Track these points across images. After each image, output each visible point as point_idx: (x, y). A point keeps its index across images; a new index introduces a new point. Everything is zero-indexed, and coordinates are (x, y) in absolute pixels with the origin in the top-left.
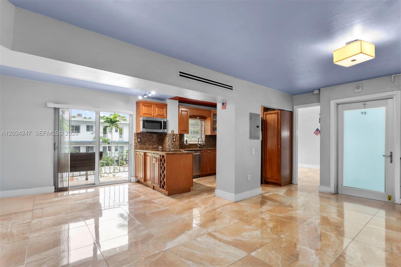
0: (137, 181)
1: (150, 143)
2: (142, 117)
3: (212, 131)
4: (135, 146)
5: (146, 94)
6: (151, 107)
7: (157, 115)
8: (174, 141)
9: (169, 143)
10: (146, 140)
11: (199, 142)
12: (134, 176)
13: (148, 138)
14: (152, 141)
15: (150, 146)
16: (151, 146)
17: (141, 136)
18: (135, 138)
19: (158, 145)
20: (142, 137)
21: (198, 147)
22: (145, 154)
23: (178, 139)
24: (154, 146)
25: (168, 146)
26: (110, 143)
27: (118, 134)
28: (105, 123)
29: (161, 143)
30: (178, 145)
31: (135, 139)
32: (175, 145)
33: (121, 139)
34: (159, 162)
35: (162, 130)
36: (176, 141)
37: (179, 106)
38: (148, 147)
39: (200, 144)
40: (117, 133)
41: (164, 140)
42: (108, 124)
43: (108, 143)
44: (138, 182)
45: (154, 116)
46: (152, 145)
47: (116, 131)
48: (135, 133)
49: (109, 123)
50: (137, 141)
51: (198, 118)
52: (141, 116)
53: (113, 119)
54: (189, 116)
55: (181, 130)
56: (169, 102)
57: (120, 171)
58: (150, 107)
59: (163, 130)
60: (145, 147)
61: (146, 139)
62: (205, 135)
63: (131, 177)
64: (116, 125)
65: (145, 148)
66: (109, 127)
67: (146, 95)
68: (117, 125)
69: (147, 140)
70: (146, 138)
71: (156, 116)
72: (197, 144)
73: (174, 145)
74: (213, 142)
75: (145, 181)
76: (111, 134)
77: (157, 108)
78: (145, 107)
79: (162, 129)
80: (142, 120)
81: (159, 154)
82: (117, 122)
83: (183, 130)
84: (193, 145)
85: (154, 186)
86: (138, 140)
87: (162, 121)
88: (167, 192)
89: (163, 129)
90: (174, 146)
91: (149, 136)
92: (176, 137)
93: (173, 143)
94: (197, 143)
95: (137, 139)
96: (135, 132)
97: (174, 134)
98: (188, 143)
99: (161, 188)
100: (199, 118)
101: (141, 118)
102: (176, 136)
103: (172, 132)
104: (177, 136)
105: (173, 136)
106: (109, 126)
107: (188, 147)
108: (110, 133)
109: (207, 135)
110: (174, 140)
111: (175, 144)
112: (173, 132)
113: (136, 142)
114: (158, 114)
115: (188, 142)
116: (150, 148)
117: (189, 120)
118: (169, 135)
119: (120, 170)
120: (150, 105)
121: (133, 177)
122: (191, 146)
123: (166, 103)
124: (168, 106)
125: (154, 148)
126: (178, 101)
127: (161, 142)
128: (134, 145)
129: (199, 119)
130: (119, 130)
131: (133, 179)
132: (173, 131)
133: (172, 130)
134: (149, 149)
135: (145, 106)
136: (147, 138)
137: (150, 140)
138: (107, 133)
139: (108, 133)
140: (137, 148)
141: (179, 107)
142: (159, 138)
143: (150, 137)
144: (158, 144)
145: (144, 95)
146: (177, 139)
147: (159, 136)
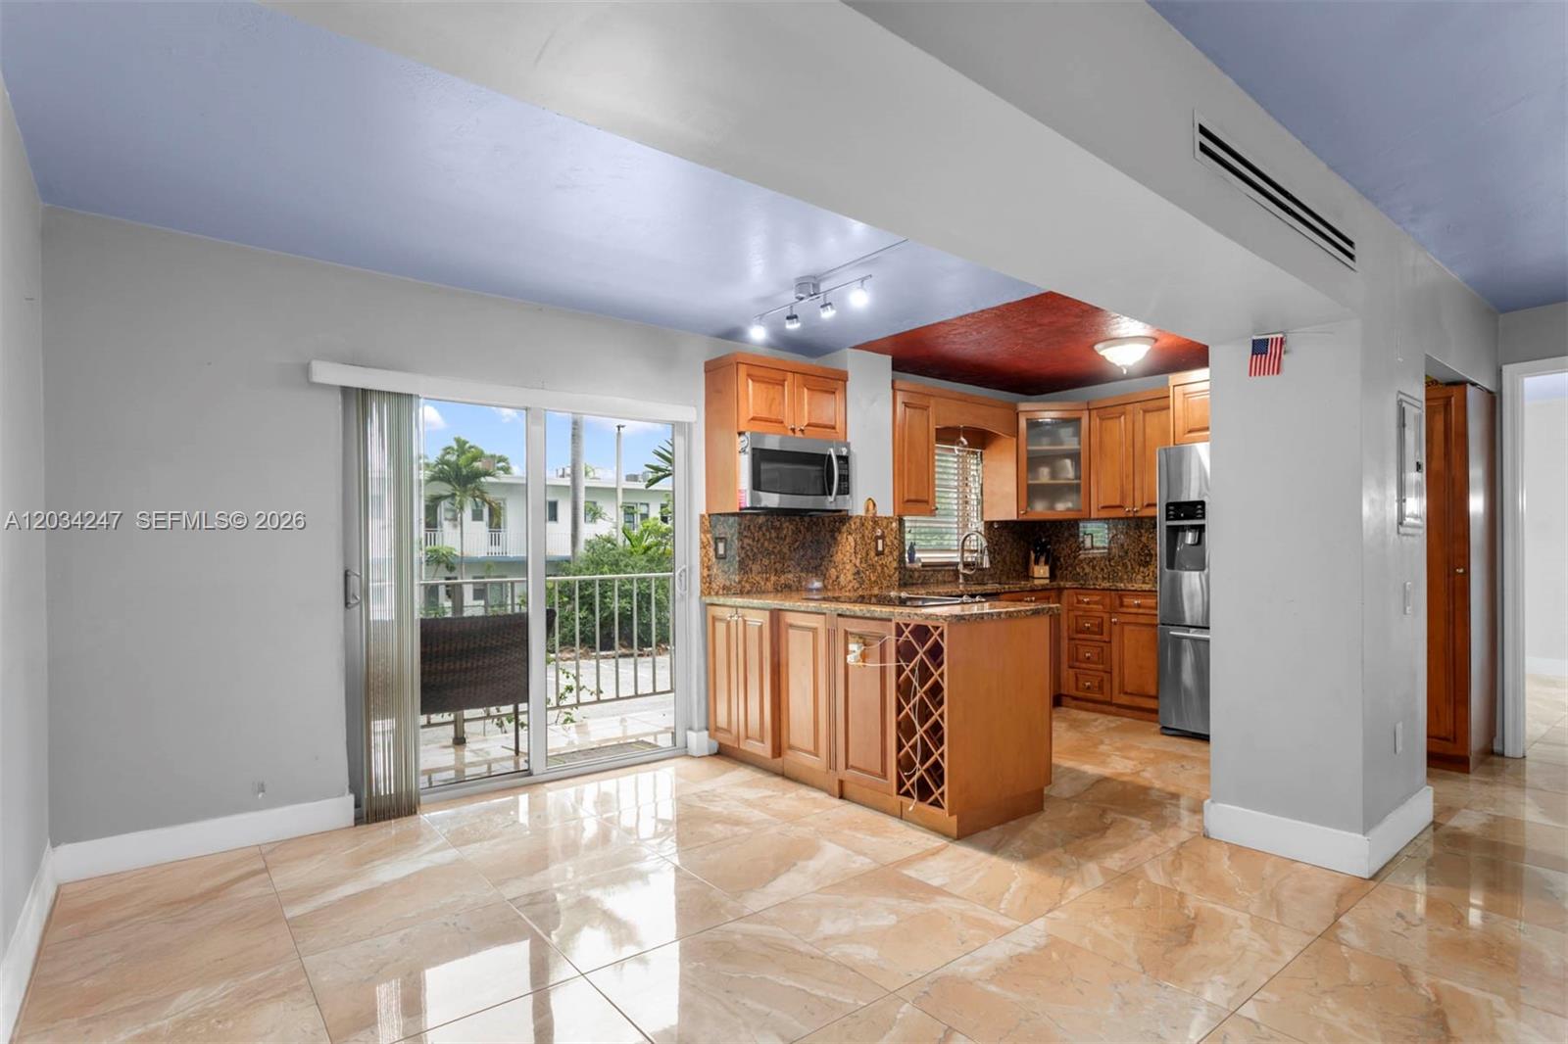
0: (715, 748)
1: (766, 562)
2: (748, 434)
3: (1023, 503)
4: (703, 577)
5: (794, 313)
6: (783, 386)
7: (808, 425)
8: (879, 554)
9: (858, 560)
10: (748, 548)
11: (966, 555)
12: (703, 725)
13: (758, 540)
14: (776, 551)
15: (767, 579)
16: (773, 578)
17: (727, 529)
18: (705, 540)
19: (802, 571)
20: (732, 536)
21: (961, 576)
22: (776, 615)
23: (892, 543)
24: (782, 579)
25: (854, 574)
26: (455, 566)
27: (482, 526)
28: (435, 483)
29: (814, 563)
30: (895, 569)
31: (702, 543)
32: (883, 572)
33: (495, 549)
34: (883, 659)
35: (831, 499)
36: (886, 551)
37: (893, 382)
38: (759, 583)
39: (967, 565)
40: (480, 523)
41: (830, 546)
42: (444, 489)
43: (447, 567)
44: (725, 753)
45: (793, 430)
46: (776, 570)
47: (477, 516)
48: (702, 516)
49: (449, 482)
50: (712, 553)
51: (962, 439)
52: (742, 429)
53: (465, 467)
54: (937, 429)
55: (905, 499)
56: (855, 363)
57: (602, 697)
58: (777, 387)
59: (835, 500)
60: (747, 581)
61: (749, 545)
62: (986, 522)
63: (689, 733)
64: (478, 493)
65: (748, 587)
66: (449, 500)
67: (796, 317)
68: (479, 490)
69: (755, 550)
70: (750, 542)
71: (802, 431)
72: (957, 564)
73: (879, 568)
74: (1015, 551)
75: (780, 755)
76: (459, 528)
77: (806, 390)
78: (757, 384)
79: (831, 494)
80: (748, 450)
81: (890, 620)
82: (483, 479)
83: (913, 497)
84: (940, 571)
85: (841, 783)
86: (716, 550)
87: (830, 456)
88: (954, 818)
89: (838, 493)
90: (878, 577)
91: (764, 529)
92: (886, 531)
93: (876, 558)
94: (959, 560)
95: (712, 543)
96: (704, 512)
97: (874, 516)
98: (919, 559)
99: (907, 794)
100: (966, 443)
101: (742, 438)
102: (887, 527)
103: (867, 510)
104: (892, 530)
105: (874, 529)
106: (446, 497)
107: (919, 577)
108: (455, 526)
109: (992, 523)
110: (880, 548)
111: (882, 566)
112: (871, 507)
113: (709, 560)
114: (813, 421)
115: (917, 555)
116: (770, 585)
117: (937, 451)
118: (858, 521)
119: (601, 692)
120: (778, 376)
121: (700, 730)
122: (930, 573)
123: (842, 368)
124: (848, 383)
125: (786, 586)
126: (888, 359)
127: (812, 558)
128: (701, 574)
129: (970, 445)
130: (486, 511)
131: (699, 741)
132: (874, 505)
133: (870, 499)
134: (764, 592)
135: (759, 381)
136: (754, 540)
137: (767, 549)
138: (441, 527)
139: (446, 524)
140: (714, 586)
141: (893, 387)
142: (804, 538)
143: (768, 534)
144: (799, 569)
145: (788, 318)
146: (889, 544)
147: (802, 528)
